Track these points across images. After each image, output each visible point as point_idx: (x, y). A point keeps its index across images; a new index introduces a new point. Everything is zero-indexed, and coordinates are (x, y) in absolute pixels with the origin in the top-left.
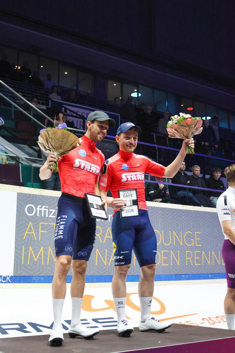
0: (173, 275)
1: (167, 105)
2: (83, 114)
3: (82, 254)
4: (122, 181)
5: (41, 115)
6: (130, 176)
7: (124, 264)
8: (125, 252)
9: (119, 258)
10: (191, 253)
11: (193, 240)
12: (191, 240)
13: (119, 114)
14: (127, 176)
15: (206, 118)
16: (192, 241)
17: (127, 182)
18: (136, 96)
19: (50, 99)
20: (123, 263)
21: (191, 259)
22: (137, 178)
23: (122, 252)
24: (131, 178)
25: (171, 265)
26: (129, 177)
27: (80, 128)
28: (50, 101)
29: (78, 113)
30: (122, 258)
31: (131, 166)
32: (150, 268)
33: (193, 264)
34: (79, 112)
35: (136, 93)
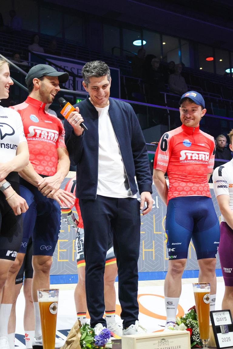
0: (193, 271)
1: (180, 54)
2: (73, 70)
3: (46, 248)
4: (181, 159)
5: (18, 72)
6: (191, 155)
7: (176, 257)
8: (177, 244)
9: (171, 251)
13: (119, 68)
14: (187, 154)
15: (231, 71)
17: (185, 161)
18: (140, 44)
19: (29, 51)
20: (174, 256)
22: (199, 157)
23: (173, 244)
24: (191, 157)
25: (190, 258)
26: (189, 156)
27: (69, 87)
28: (30, 54)
29: (66, 68)
30: (174, 251)
31: (194, 143)
34: (68, 67)
35: (140, 41)
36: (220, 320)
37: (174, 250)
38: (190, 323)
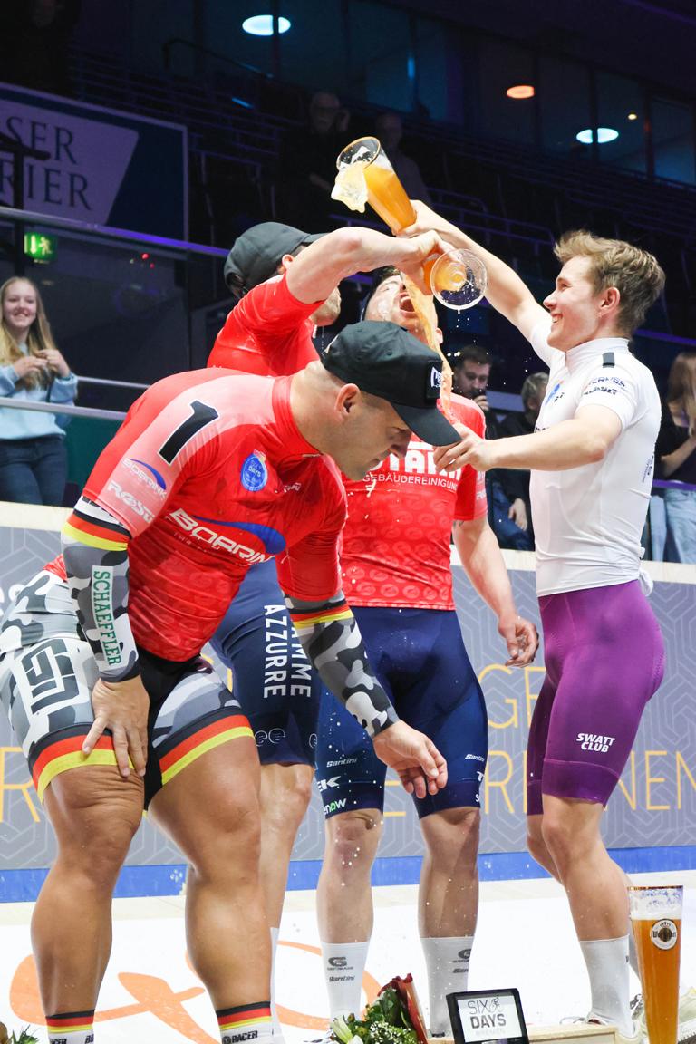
2: (16, 126)
8: (343, 762)
9: (328, 786)
10: (505, 761)
11: (513, 702)
12: (508, 701)
13: (184, 123)
15: (595, 136)
16: (510, 707)
18: (269, 32)
20: (340, 801)
21: (509, 786)
23: (329, 764)
30: (337, 785)
32: (456, 821)
33: (516, 809)
35: (268, 19)
36: (483, 1025)
37: (336, 782)
38: (382, 1035)
